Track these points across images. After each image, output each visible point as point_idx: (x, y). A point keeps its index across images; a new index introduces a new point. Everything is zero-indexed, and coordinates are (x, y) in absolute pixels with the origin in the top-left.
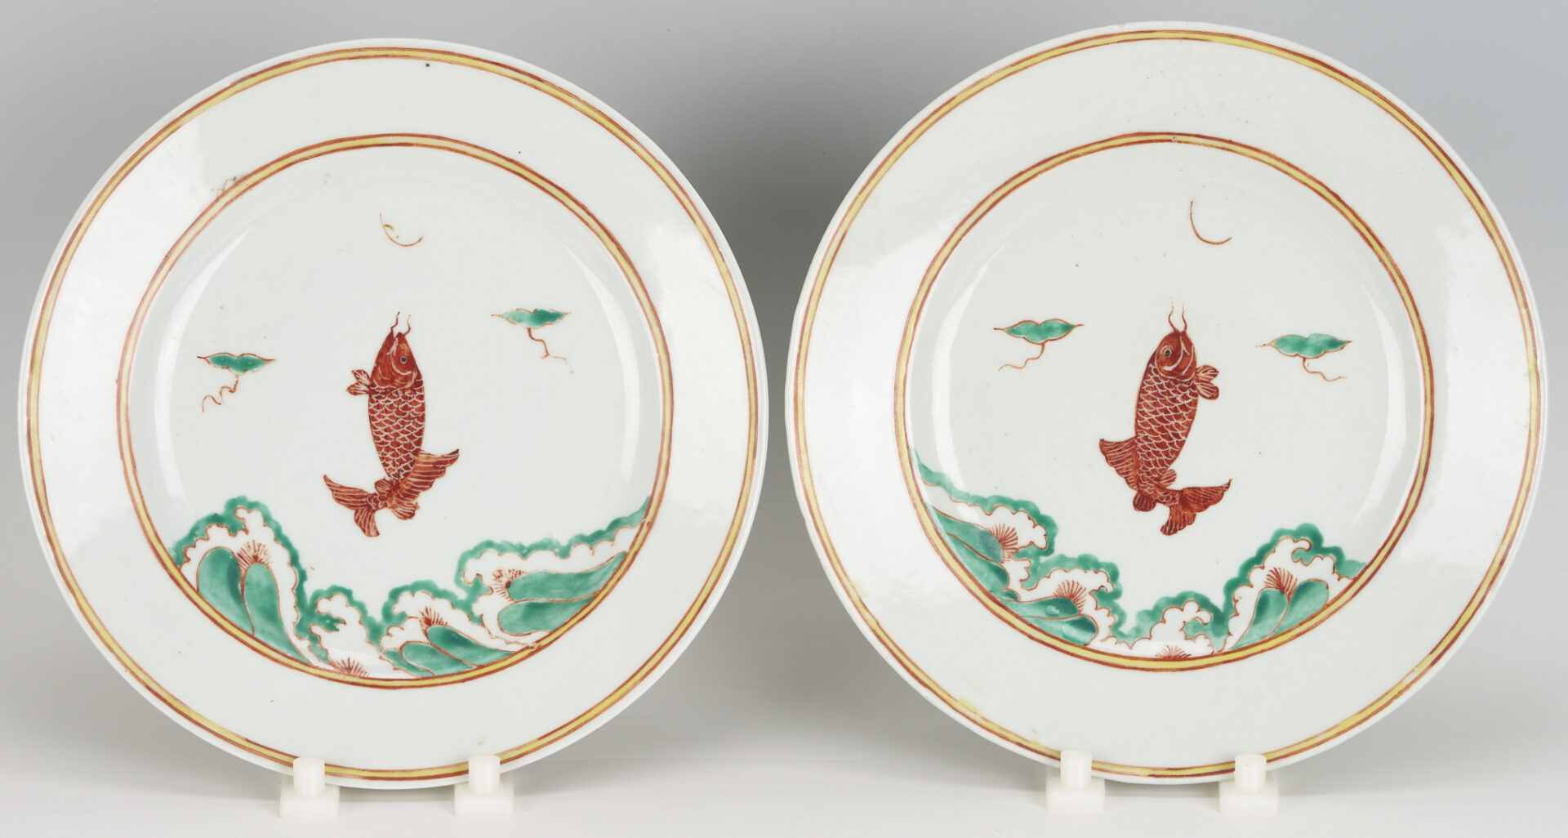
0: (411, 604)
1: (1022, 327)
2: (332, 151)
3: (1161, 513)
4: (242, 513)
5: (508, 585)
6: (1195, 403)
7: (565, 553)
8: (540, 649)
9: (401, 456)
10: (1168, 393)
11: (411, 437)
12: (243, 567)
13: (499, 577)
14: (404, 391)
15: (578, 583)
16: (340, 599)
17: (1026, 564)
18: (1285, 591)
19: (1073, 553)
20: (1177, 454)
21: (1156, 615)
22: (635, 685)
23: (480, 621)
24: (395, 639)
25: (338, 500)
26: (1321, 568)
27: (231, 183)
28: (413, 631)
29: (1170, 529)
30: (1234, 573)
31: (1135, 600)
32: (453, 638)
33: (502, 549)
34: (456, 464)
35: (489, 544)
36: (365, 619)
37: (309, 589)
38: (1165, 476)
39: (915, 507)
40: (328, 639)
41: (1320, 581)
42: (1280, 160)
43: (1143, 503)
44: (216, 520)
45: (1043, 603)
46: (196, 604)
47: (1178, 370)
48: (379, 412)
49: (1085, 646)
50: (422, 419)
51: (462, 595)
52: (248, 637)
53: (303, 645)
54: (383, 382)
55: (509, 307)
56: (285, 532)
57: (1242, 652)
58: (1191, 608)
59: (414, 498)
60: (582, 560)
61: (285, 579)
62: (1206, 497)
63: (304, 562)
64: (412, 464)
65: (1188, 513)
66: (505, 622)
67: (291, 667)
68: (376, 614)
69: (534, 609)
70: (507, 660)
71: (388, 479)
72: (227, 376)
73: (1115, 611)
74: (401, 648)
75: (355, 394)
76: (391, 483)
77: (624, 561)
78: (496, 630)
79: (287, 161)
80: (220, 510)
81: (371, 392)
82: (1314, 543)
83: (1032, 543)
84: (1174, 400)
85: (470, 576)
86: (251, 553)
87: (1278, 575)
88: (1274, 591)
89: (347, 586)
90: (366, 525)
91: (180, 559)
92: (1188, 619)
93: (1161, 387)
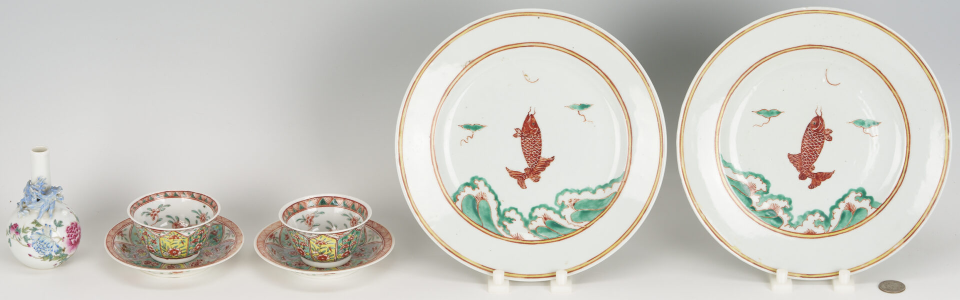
0: (539, 213)
1: (762, 112)
2: (505, 50)
3: (809, 181)
4: (476, 182)
5: (574, 204)
6: (823, 142)
7: (594, 192)
8: (586, 228)
9: (534, 159)
10: (814, 138)
11: (537, 152)
12: (478, 201)
13: (570, 201)
14: (534, 135)
15: (600, 203)
16: (513, 212)
17: (759, 197)
18: (852, 212)
19: (776, 193)
20: (816, 160)
21: (804, 217)
22: (621, 241)
23: (564, 218)
24: (534, 225)
25: (511, 176)
26: (865, 204)
27: (468, 63)
28: (540, 222)
29: (811, 187)
30: (834, 204)
31: (797, 212)
32: (555, 225)
33: (571, 191)
34: (554, 161)
35: (567, 190)
36: (522, 219)
37: (502, 208)
38: (811, 168)
39: (720, 175)
40: (509, 226)
41: (864, 208)
42: (860, 57)
43: (802, 177)
44: (467, 184)
45: (764, 211)
46: (461, 216)
47: (818, 130)
48: (525, 143)
49: (779, 228)
50: (541, 145)
51: (557, 209)
52: (481, 228)
53: (500, 229)
54: (526, 132)
55: (571, 103)
56: (493, 188)
57: (835, 232)
58: (817, 216)
59: (539, 174)
60: (600, 195)
61: (493, 205)
62: (825, 176)
63: (499, 198)
64: (538, 162)
65: (818, 181)
66: (573, 218)
67: (497, 238)
68: (526, 217)
69: (584, 214)
70: (574, 232)
71: (529, 167)
72: (469, 132)
73: (789, 215)
74: (536, 229)
75: (516, 137)
76: (530, 169)
77: (616, 195)
78: (570, 221)
79: (488, 54)
80: (469, 181)
81: (522, 136)
82: (863, 195)
83: (761, 189)
84: (816, 141)
85: (560, 202)
86: (480, 196)
87: (849, 205)
88: (847, 211)
89: (516, 207)
90: (522, 184)
91: (455, 200)
92: (816, 219)
93: (811, 136)
